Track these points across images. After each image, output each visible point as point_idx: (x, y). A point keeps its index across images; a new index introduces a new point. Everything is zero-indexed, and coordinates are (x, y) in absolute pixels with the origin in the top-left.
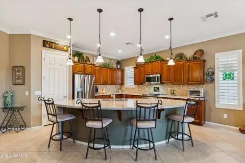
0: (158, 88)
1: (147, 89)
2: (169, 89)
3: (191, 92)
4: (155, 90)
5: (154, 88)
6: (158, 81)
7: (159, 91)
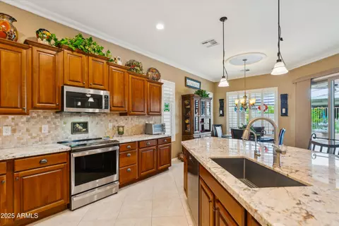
0: (85, 125)
1: (45, 128)
2: (110, 125)
4: (74, 132)
5: (74, 124)
6: (106, 108)
7: (87, 131)
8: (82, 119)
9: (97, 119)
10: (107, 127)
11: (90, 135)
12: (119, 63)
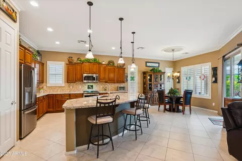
0: (92, 86)
1: (80, 87)
2: (102, 86)
3: (120, 87)
4: (89, 88)
5: (88, 86)
6: (97, 80)
7: (93, 88)
8: (91, 84)
9: (96, 84)
10: (100, 87)
11: (94, 90)
12: (104, 63)
